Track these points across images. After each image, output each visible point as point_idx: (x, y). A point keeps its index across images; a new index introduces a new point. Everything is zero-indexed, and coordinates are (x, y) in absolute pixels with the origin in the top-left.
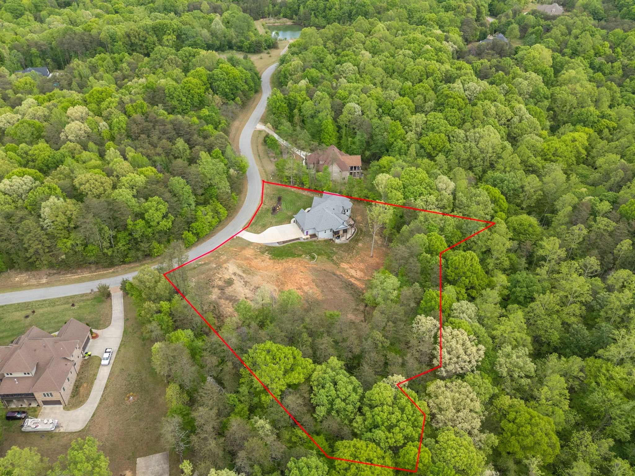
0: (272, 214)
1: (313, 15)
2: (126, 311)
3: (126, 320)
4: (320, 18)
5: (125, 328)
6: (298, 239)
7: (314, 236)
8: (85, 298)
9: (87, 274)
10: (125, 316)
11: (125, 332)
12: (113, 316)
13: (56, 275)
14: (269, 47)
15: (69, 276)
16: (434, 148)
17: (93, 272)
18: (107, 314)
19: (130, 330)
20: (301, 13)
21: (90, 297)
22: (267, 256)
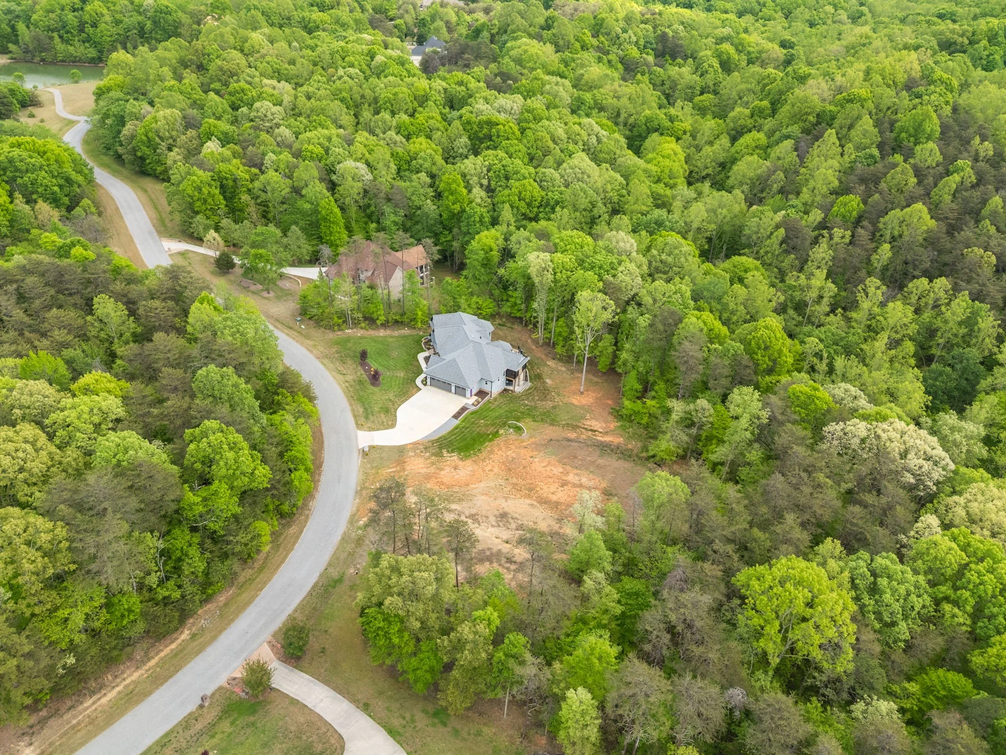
0: (373, 384)
1: (57, 39)
2: (343, 690)
3: (366, 708)
4: (77, 44)
5: (384, 727)
6: (464, 409)
7: (481, 394)
8: (199, 726)
9: (132, 676)
10: (354, 700)
11: (391, 732)
12: (328, 718)
13: (52, 722)
14: (24, 105)
15: (91, 706)
16: (529, 205)
17: (144, 663)
18: (310, 724)
19: (396, 722)
20: (27, 39)
21: (210, 716)
22: (452, 458)
